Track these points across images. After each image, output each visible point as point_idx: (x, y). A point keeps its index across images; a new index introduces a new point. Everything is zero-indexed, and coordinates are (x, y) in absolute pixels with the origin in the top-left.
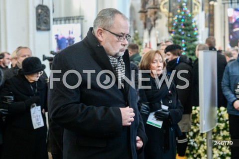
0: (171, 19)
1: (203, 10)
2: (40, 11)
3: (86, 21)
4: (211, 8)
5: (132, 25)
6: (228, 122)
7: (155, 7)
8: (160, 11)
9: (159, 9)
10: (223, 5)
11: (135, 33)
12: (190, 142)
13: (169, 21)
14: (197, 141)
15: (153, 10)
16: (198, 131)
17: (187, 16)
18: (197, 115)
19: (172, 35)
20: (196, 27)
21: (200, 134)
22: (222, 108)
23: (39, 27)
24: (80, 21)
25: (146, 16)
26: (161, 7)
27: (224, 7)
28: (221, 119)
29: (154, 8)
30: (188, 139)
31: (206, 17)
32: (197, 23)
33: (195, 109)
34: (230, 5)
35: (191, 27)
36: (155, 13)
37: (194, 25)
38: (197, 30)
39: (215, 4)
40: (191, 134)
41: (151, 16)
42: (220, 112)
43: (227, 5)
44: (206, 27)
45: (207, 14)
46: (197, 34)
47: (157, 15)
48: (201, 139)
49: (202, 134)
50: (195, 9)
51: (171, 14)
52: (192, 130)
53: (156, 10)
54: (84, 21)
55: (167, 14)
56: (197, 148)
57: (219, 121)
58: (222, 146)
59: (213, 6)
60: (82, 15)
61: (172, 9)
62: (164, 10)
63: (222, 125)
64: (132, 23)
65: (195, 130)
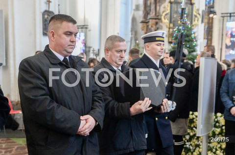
0: (171, 30)
1: (202, 22)
2: (46, 16)
3: (90, 30)
4: (211, 21)
5: (133, 36)
6: (224, 128)
7: (157, 17)
8: (162, 22)
9: (160, 19)
10: (222, 18)
11: (136, 43)
12: (186, 145)
13: (169, 31)
14: (193, 144)
15: (154, 21)
16: (195, 135)
17: (188, 27)
18: (194, 120)
19: (172, 45)
20: (195, 38)
21: (196, 138)
22: (219, 114)
23: (45, 32)
24: (84, 30)
25: (148, 26)
26: (163, 18)
27: (223, 20)
28: (217, 124)
29: (155, 19)
30: (185, 142)
31: (205, 29)
32: (196, 35)
33: (193, 114)
34: (229, 18)
35: (190, 38)
36: (157, 23)
37: (193, 36)
38: (196, 41)
39: (215, 17)
40: (188, 137)
41: (152, 27)
42: (216, 117)
43: (225, 18)
44: (204, 39)
45: (206, 27)
46: (196, 45)
47: (157, 26)
48: (196, 143)
49: (198, 138)
50: (195, 21)
51: (172, 25)
52: (189, 134)
53: (157, 20)
54: (88, 30)
55: (168, 25)
56: (192, 151)
57: (215, 126)
58: (216, 150)
59: (212, 18)
60: (86, 24)
61: (173, 20)
62: (166, 21)
63: (218, 130)
64: (134, 33)
65: (191, 134)
